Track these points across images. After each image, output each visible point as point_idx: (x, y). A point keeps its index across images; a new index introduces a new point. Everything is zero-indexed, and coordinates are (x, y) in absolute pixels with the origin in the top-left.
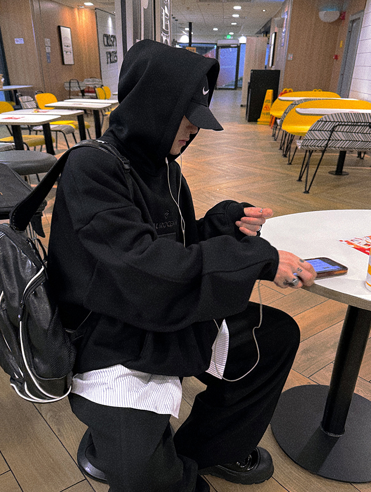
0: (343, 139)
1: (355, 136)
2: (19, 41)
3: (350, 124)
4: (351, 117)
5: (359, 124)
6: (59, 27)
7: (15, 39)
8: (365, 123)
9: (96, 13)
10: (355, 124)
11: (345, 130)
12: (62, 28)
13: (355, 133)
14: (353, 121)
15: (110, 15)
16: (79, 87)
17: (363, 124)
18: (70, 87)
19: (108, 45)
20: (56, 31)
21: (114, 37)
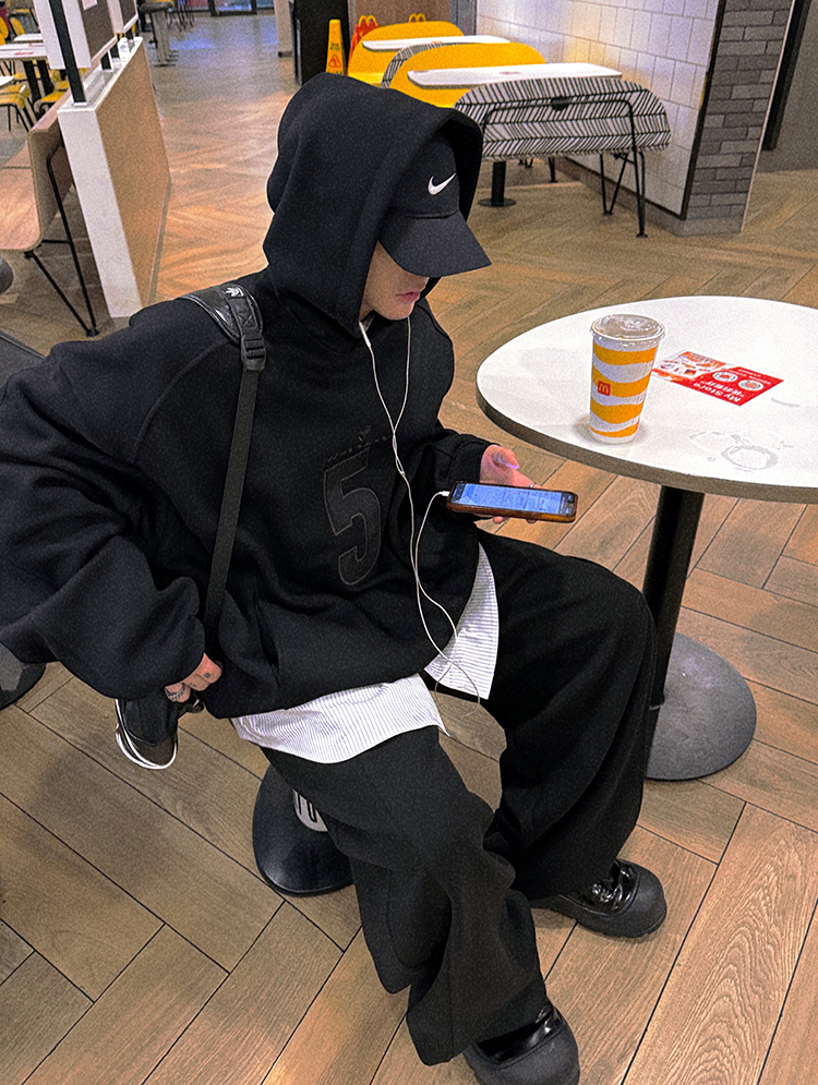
0: (508, 137)
1: (528, 129)
3: (515, 104)
4: (517, 91)
5: (533, 103)
8: (543, 99)
10: (525, 105)
11: (508, 120)
13: (527, 122)
14: (521, 98)
17: (540, 102)
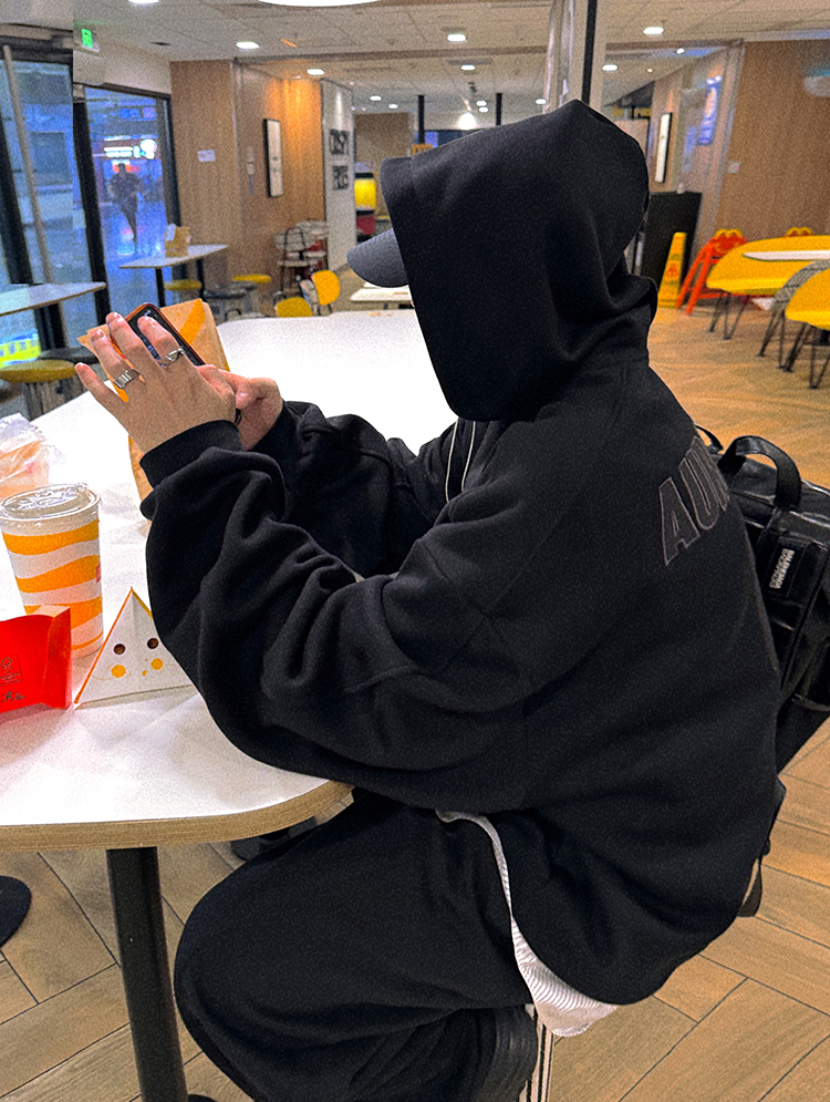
2: (207, 156)
6: (265, 121)
7: (199, 153)
9: (322, 86)
12: (270, 123)
15: (338, 89)
16: (304, 243)
18: (286, 243)
19: (336, 152)
20: (261, 128)
21: (345, 134)
